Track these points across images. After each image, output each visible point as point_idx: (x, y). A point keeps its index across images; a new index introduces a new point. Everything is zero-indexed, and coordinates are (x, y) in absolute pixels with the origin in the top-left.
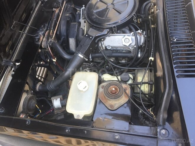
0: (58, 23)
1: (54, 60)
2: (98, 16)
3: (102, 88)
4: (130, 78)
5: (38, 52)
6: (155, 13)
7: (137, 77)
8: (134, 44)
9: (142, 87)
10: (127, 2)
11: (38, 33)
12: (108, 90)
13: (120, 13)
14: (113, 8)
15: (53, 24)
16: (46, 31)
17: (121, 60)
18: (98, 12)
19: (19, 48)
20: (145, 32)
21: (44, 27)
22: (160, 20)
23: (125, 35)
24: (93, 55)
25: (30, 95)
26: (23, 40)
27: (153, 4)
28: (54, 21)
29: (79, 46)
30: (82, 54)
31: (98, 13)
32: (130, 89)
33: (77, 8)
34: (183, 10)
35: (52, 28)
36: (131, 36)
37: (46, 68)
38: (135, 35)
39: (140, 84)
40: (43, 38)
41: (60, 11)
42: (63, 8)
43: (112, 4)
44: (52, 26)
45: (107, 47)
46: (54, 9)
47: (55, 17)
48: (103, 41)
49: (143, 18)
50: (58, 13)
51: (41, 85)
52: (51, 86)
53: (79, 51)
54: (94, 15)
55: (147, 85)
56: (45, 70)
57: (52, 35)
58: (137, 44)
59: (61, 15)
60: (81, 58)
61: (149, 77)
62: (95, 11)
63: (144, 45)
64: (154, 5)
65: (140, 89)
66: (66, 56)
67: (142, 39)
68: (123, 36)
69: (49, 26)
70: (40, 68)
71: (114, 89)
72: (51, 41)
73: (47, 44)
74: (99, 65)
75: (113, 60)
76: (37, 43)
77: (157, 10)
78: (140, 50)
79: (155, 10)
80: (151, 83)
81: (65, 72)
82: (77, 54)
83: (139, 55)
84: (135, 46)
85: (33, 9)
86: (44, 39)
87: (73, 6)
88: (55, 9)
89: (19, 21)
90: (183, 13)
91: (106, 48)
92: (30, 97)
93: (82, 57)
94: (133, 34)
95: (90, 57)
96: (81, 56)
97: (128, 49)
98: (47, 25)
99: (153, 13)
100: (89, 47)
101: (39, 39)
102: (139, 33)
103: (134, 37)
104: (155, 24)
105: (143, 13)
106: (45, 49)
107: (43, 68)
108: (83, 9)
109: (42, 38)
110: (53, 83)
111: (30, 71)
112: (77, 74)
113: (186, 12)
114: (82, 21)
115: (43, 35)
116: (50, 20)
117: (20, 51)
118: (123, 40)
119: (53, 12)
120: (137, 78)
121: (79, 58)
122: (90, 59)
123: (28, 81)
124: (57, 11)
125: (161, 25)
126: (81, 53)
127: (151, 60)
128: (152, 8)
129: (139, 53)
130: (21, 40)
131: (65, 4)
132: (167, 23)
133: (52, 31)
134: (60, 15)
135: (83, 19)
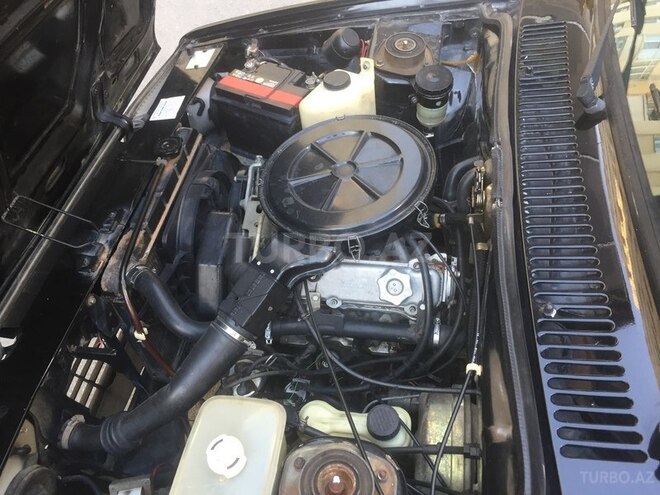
0: (168, 206)
1: (140, 337)
2: (302, 198)
3: (298, 468)
4: (401, 423)
5: (86, 306)
6: (488, 209)
7: (426, 420)
8: (418, 297)
9: (442, 462)
10: (399, 163)
11: (95, 238)
12: (315, 481)
13: (375, 198)
14: (353, 178)
15: (150, 210)
16: (124, 232)
17: (376, 346)
18: (303, 185)
19: (19, 285)
20: (455, 259)
21: (118, 218)
22: (505, 235)
23: (391, 267)
24: (278, 326)
25: (33, 469)
26: (38, 258)
27: (481, 179)
28: (153, 202)
29: (231, 295)
30: (237, 326)
31: (302, 189)
32: (396, 477)
33: (239, 157)
34: (578, 210)
35: (146, 224)
36: (409, 271)
37: (105, 365)
38: (423, 268)
39: (437, 453)
40: (109, 258)
41: (180, 167)
42: (190, 158)
43: (352, 164)
44: (147, 217)
45: (328, 302)
46: (159, 161)
47: (159, 187)
48: (312, 281)
49: (452, 211)
50: (174, 171)
51: (79, 426)
52: (115, 436)
53: (228, 314)
54: (289, 195)
55: (461, 456)
56: (102, 371)
57: (141, 246)
58: (428, 299)
59: (181, 178)
60: (231, 339)
61: (469, 426)
62: (292, 183)
63: (451, 302)
64: (486, 182)
65: (433, 470)
66: (182, 327)
67: (446, 284)
68: (383, 270)
69: (136, 216)
70: (84, 362)
71: (337, 480)
72: (135, 269)
73: (120, 279)
74: (298, 360)
75: (349, 341)
76: (85, 274)
77: (494, 200)
78: (438, 319)
79: (489, 199)
80: (474, 452)
81: (172, 388)
82: (220, 324)
83: (436, 338)
84: (423, 307)
85: (91, 151)
86: (113, 261)
87: (226, 148)
88: (164, 162)
89: (32, 195)
90: (580, 220)
91: (323, 302)
92: (34, 474)
93: (236, 336)
94: (418, 267)
95: (268, 334)
96: (232, 332)
97: (400, 312)
98: (127, 211)
99: (483, 206)
100: (265, 305)
101: (94, 260)
102: (435, 262)
103: (419, 275)
104: (490, 242)
105: (450, 194)
106: (111, 294)
107: (94, 363)
108: (255, 169)
109: (104, 256)
110: (123, 423)
111: (46, 375)
112: (211, 403)
113: (587, 218)
114: (249, 205)
115: (110, 245)
116: (144, 194)
117: (22, 296)
118: (383, 282)
119: (157, 169)
120: (426, 425)
121: (223, 339)
122: (265, 339)
123: (33, 410)
124: (170, 167)
125: (507, 255)
126: (233, 323)
127: (474, 372)
128: (479, 192)
129: (437, 330)
130: (32, 259)
131: (201, 143)
132: (527, 251)
133: (145, 234)
134: (177, 180)
135: (254, 199)
